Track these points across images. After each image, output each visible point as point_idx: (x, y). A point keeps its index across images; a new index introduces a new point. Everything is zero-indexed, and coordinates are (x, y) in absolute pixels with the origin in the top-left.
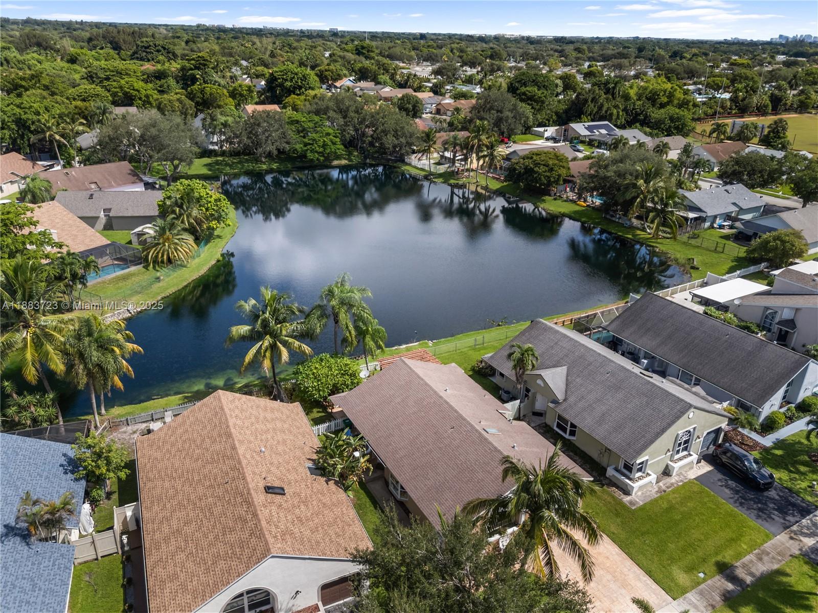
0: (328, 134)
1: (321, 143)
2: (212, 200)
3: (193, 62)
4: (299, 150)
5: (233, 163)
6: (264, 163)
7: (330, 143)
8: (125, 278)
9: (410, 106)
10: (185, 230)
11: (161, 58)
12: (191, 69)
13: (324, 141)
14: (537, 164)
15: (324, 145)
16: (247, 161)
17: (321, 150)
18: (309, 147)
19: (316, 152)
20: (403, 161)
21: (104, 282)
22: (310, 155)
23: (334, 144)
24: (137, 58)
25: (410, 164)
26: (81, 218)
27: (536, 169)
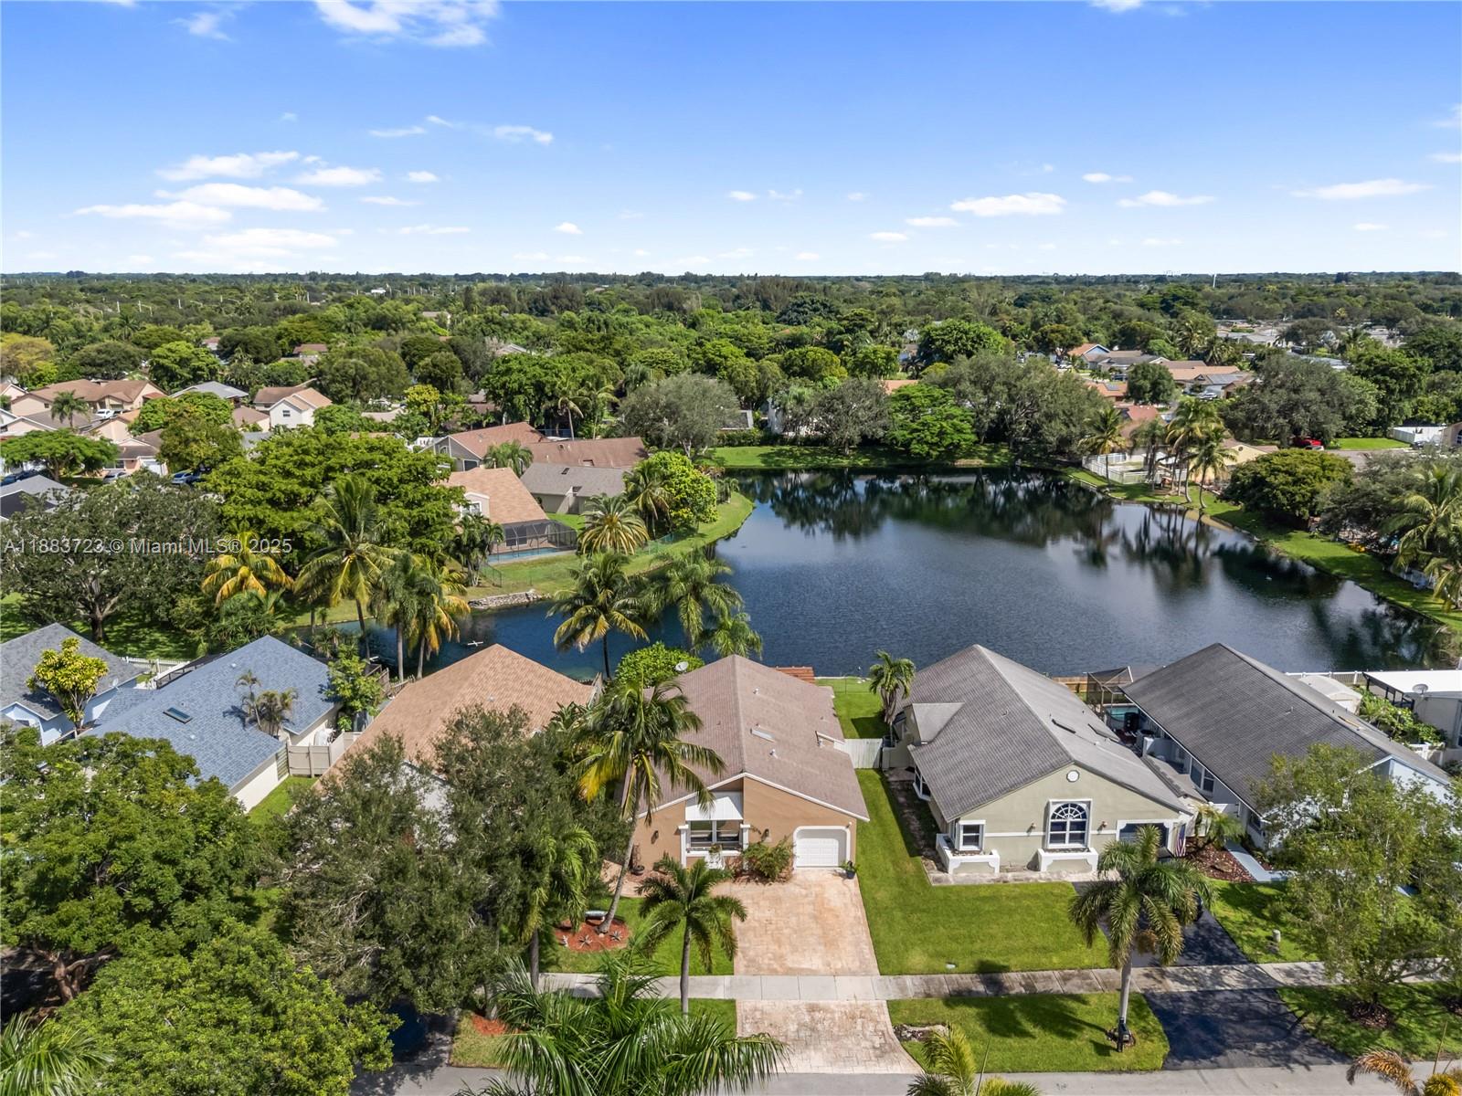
0: (951, 417)
1: (936, 430)
2: (688, 480)
3: (845, 322)
4: (900, 439)
5: (802, 454)
6: (848, 457)
7: (950, 430)
8: (547, 562)
9: (1147, 384)
10: (636, 512)
11: (816, 319)
12: (841, 333)
13: (942, 427)
14: (1274, 471)
15: (942, 433)
16: (824, 453)
17: (936, 439)
18: (915, 435)
19: (927, 443)
20: (1078, 465)
21: (521, 563)
22: (915, 447)
23: (960, 431)
24: (784, 321)
25: (1087, 471)
26: (533, 494)
27: (1271, 479)
